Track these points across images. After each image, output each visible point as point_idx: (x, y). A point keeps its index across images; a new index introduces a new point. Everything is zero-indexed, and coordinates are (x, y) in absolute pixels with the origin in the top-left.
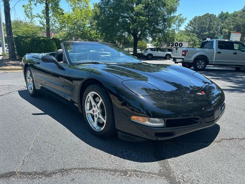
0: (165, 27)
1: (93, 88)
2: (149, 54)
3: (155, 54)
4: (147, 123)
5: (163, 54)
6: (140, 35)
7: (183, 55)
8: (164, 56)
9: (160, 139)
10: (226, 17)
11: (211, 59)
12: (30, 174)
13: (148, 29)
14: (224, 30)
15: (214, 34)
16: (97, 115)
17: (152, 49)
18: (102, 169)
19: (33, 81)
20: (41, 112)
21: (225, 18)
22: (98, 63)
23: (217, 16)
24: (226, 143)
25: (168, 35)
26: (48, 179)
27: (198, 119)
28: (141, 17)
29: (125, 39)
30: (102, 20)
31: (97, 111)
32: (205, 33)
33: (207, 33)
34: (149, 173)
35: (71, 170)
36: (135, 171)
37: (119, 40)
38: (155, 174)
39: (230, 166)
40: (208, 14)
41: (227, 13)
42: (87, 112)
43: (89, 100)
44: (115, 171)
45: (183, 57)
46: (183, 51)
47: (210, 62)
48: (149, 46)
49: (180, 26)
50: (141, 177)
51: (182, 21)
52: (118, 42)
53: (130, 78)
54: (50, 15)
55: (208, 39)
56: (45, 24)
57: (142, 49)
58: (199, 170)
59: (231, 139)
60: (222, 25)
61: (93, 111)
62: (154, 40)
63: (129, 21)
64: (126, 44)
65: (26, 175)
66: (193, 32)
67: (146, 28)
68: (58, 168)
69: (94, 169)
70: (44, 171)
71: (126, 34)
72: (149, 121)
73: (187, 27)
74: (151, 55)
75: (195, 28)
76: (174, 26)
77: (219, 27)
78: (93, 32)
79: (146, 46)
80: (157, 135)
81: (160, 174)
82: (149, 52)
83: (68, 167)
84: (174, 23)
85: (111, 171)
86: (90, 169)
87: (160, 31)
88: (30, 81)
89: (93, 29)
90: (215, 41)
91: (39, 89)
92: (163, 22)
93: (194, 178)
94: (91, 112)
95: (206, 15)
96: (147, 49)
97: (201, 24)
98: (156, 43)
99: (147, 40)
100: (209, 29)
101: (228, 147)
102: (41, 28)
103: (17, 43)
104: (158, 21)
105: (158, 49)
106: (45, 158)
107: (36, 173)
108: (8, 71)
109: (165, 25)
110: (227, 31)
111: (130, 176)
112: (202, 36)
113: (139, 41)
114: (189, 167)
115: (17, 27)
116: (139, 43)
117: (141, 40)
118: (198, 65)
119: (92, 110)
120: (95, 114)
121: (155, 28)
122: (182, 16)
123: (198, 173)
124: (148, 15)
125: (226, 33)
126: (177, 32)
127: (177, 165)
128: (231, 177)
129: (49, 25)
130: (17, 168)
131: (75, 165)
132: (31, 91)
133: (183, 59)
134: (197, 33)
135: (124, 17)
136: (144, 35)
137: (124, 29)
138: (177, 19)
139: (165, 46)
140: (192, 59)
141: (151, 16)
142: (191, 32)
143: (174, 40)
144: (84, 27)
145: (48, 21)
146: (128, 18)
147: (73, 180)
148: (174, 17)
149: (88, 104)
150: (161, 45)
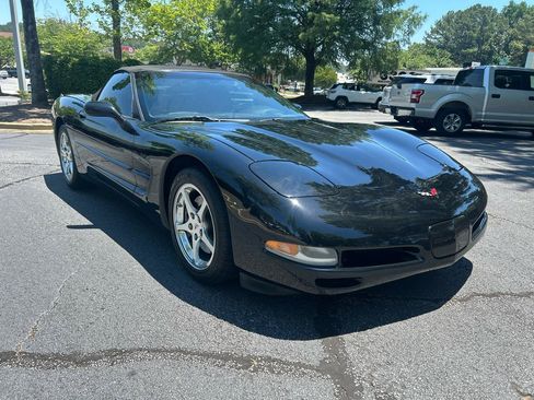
0: (378, 36)
1: (189, 176)
2: (339, 98)
3: (353, 96)
4: (301, 257)
5: (370, 97)
6: (321, 54)
7: (413, 101)
8: (374, 102)
9: (329, 292)
10: (520, 15)
11: (477, 110)
12: (44, 357)
13: (339, 39)
14: (514, 43)
15: (491, 53)
16: (199, 235)
17: (346, 86)
18: (198, 354)
19: (73, 156)
20: (88, 222)
21: (517, 17)
22: (208, 120)
23: (499, 12)
24: (481, 304)
25: (383, 53)
26: (80, 370)
27: (417, 250)
28: (324, 14)
29: (288, 62)
30: (237, 19)
31: (197, 226)
32: (471, 51)
33: (476, 49)
34: (299, 365)
35: (131, 351)
36: (269, 359)
37: (275, 64)
38: (311, 367)
39: (480, 355)
40: (479, 5)
41: (523, 4)
42: (178, 227)
43: (181, 202)
44: (226, 357)
45: (413, 105)
46: (413, 93)
47: (473, 117)
48: (342, 78)
49: (411, 33)
50: (279, 373)
51: (415, 22)
52: (272, 69)
53: (272, 157)
54: (121, 8)
55: (476, 65)
56: (111, 27)
57: (324, 84)
58: (410, 362)
59: (494, 295)
60: (511, 31)
61: (191, 227)
62: (352, 65)
63: (297, 23)
64: (290, 73)
65: (35, 361)
66: (443, 48)
67: (335, 38)
68: (104, 347)
69: (181, 351)
70: (75, 354)
71: (290, 52)
72: (304, 252)
73: (429, 36)
74: (345, 98)
75: (447, 39)
76: (398, 34)
77: (504, 37)
78: (216, 46)
79: (334, 79)
80: (321, 282)
81: (323, 369)
82: (340, 91)
83: (126, 346)
84: (399, 28)
85: (218, 357)
86: (172, 351)
87: (367, 45)
88: (67, 155)
89: (218, 39)
90: (487, 68)
91: (85, 172)
92: (374, 25)
93: (394, 379)
94: (185, 227)
95: (474, 8)
96: (335, 86)
97: (462, 29)
98: (357, 71)
99: (336, 65)
100: (480, 42)
101: (484, 313)
102: (100, 36)
103: (49, 70)
104: (362, 21)
105: (360, 87)
106: (80, 324)
107: (57, 356)
108: (27, 131)
109: (377, 31)
110: (520, 45)
111: (255, 370)
112: (464, 56)
113: (319, 68)
114: (388, 355)
115: (52, 34)
116: (319, 73)
117: (323, 64)
118: (446, 124)
119: (187, 224)
120: (193, 232)
121: (353, 37)
122: (416, 11)
123: (406, 370)
124: (341, 9)
125: (518, 50)
126: (405, 48)
127: (362, 350)
128: (478, 381)
129: (118, 31)
130: (19, 345)
131: (142, 342)
132: (69, 177)
133: (413, 109)
134: (451, 51)
135: (284, 12)
136: (330, 55)
137: (286, 39)
138: (404, 19)
139: (376, 80)
140: (434, 109)
141: (348, 9)
142: (438, 47)
143: (396, 67)
144: (197, 35)
145: (116, 22)
146: (294, 14)
147: (133, 374)
148: (398, 13)
149: (181, 210)
150: (368, 77)
